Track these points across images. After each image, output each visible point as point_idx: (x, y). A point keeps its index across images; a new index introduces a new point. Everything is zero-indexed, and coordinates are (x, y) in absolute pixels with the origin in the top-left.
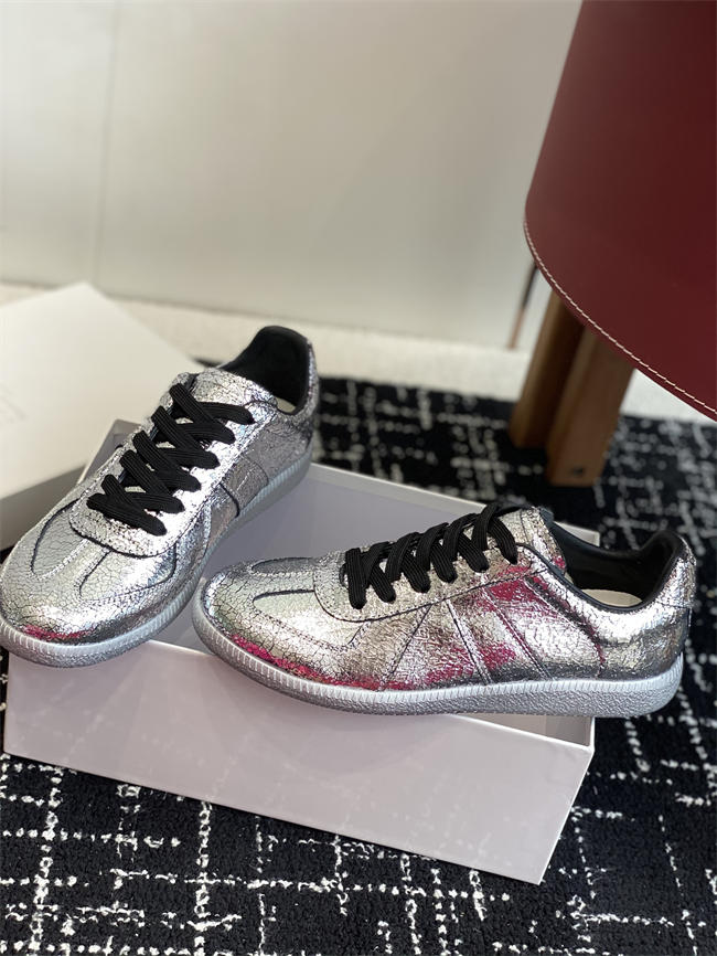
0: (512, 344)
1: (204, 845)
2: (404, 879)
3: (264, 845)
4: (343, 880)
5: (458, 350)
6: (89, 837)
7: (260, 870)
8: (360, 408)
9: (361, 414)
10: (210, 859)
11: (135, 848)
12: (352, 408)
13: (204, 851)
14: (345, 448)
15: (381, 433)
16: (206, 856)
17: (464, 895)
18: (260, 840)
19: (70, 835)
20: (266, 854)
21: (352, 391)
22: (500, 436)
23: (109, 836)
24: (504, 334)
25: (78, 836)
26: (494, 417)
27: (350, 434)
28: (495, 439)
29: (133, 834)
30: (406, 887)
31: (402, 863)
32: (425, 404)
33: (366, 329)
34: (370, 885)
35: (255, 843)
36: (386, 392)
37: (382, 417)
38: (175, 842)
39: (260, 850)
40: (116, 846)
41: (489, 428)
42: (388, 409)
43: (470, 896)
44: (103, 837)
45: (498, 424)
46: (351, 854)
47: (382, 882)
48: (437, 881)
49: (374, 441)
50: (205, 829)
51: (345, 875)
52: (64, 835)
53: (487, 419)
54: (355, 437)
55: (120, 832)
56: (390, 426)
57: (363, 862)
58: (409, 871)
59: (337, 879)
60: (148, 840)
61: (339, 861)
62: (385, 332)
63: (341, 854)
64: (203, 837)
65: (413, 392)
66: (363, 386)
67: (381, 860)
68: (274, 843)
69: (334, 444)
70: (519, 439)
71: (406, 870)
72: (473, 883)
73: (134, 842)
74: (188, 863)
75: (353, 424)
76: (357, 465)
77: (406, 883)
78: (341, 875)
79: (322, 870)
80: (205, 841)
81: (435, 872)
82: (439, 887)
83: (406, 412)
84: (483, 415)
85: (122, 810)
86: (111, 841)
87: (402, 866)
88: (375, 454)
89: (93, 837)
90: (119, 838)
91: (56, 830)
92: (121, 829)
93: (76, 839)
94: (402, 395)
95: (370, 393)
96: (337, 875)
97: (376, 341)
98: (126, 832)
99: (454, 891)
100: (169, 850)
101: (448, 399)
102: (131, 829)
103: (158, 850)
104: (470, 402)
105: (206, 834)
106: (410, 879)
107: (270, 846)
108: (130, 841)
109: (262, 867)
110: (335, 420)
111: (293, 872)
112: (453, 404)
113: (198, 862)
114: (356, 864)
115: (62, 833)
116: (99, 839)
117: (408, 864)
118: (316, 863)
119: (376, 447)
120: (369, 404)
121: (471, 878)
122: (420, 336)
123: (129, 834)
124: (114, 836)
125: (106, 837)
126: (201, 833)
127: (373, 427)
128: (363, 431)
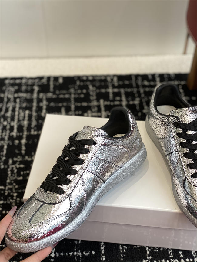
0: (185, 53)
1: (103, 252)
2: (170, 256)
3: (123, 250)
4: (150, 259)
5: (167, 58)
6: (66, 254)
7: (122, 259)
8: (137, 84)
9: (138, 87)
10: (105, 257)
11: (81, 257)
12: (134, 85)
13: (103, 255)
14: (133, 100)
15: (145, 92)
16: (104, 256)
17: (191, 260)
18: (121, 248)
19: (59, 254)
20: (123, 253)
21: (134, 78)
22: (185, 87)
23: (72, 253)
24: (182, 50)
25: (62, 254)
26: (181, 80)
27: (134, 94)
28: (183, 88)
29: (79, 251)
30: (171, 259)
31: (169, 250)
32: (158, 79)
33: (136, 55)
34: (159, 260)
35: (119, 249)
36: (145, 77)
37: (144, 86)
38: (93, 253)
39: (121, 252)
40: (74, 257)
41: (180, 84)
42: (146, 83)
43: (193, 260)
44: (70, 253)
45: (183, 83)
46: (152, 250)
47: (163, 259)
48: (182, 256)
49: (143, 95)
50: (102, 246)
51: (150, 258)
52: (58, 255)
53: (179, 81)
54: (136, 95)
55: (75, 251)
56: (147, 89)
57: (156, 252)
58: (172, 253)
59: (148, 259)
60: (84, 253)
61: (148, 253)
62: (142, 55)
63: (148, 250)
64: (102, 250)
65: (153, 76)
66: (137, 76)
67: (162, 251)
68: (126, 249)
69: (130, 99)
70: (191, 87)
71: (171, 253)
72: (194, 255)
73: (80, 254)
74: (98, 260)
75: (135, 90)
76: (138, 105)
77: (171, 258)
78: (149, 258)
79: (142, 256)
80: (103, 251)
81: (180, 253)
82: (183, 258)
83: (152, 83)
84: (178, 80)
85: (75, 243)
86: (73, 255)
87: (169, 252)
88: (143, 100)
89: (67, 254)
90: (75, 253)
91: (55, 253)
92: (75, 250)
93: (61, 256)
94: (150, 77)
95: (140, 78)
96: (148, 258)
97: (140, 59)
98: (77, 251)
99: (188, 259)
100: (91, 256)
101: (166, 76)
102: (79, 249)
103: (88, 256)
104: (173, 76)
105: (103, 248)
106: (172, 256)
107: (125, 250)
108: (79, 254)
109: (123, 258)
110: (129, 90)
111: (133, 259)
112: (167, 78)
113: (102, 259)
114: (154, 253)
115: (57, 254)
116: (69, 255)
117: (171, 251)
118: (140, 254)
119: (144, 98)
120: (140, 82)
121: (193, 253)
122: (153, 55)
123: (78, 251)
124: (73, 253)
125: (71, 253)
126: (101, 248)
127: (142, 91)
128: (139, 92)
